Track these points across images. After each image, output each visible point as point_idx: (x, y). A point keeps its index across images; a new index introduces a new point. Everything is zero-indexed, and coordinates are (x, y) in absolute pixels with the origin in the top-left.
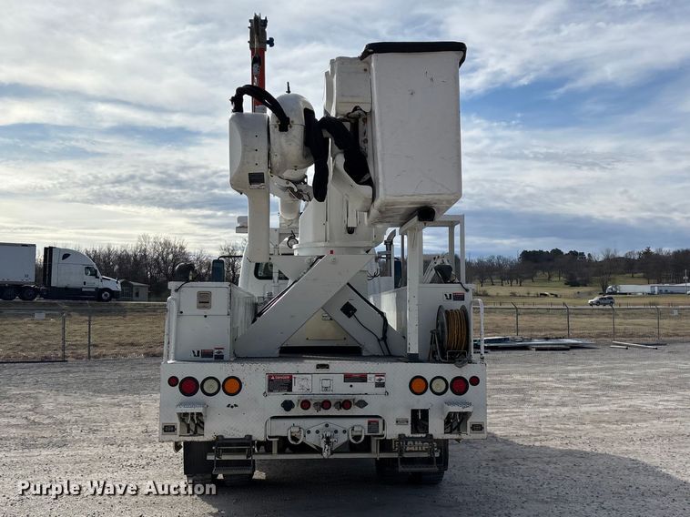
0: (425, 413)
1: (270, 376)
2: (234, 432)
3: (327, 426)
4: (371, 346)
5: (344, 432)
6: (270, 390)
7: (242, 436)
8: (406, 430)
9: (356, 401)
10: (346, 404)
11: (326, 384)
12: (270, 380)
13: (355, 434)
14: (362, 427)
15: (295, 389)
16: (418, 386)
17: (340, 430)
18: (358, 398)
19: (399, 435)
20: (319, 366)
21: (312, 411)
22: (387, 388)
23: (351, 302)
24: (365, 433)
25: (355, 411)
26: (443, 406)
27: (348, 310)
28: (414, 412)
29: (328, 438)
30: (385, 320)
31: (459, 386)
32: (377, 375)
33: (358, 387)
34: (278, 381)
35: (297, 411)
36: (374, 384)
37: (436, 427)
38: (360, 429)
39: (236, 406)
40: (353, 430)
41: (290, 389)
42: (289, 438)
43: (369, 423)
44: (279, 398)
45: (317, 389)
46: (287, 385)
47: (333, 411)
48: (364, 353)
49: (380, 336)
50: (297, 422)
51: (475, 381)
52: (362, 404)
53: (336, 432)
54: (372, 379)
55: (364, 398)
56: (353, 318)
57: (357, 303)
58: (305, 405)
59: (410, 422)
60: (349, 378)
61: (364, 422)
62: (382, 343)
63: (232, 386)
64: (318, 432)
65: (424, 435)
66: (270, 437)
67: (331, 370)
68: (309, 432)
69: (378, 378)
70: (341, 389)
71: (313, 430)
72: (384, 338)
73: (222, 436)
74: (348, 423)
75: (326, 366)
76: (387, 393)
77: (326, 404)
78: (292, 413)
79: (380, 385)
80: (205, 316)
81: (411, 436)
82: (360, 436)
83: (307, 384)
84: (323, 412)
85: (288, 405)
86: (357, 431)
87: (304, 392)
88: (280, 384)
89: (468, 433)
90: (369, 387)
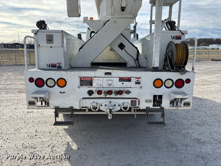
0: (161, 97)
1: (81, 78)
2: (64, 105)
3: (110, 102)
4: (131, 62)
5: (119, 105)
6: (81, 85)
7: (69, 107)
8: (151, 105)
9: (125, 91)
10: (120, 92)
11: (110, 82)
12: (81, 80)
13: (124, 106)
14: (128, 103)
15: (94, 84)
16: (158, 83)
17: (117, 104)
18: (126, 89)
19: (147, 107)
20: (106, 74)
21: (102, 95)
22: (141, 84)
23: (123, 43)
24: (129, 106)
25: (124, 95)
26: (170, 94)
27: (122, 46)
28: (155, 96)
29: (111, 110)
30: (138, 51)
31: (180, 84)
32: (136, 78)
33: (126, 84)
34: (85, 81)
35: (95, 95)
36: (135, 83)
37: (166, 104)
38: (127, 104)
39: (64, 92)
40: (123, 104)
41: (91, 85)
42: (92, 108)
43: (132, 101)
44: (86, 89)
45: (105, 85)
46: (90, 83)
47: (113, 96)
48: (128, 66)
49: (135, 58)
50: (96, 100)
51: (188, 81)
52: (128, 92)
53: (115, 105)
54: (134, 80)
55: (129, 89)
56: (123, 50)
57: (125, 43)
58: (99, 92)
59: (152, 101)
60: (121, 79)
61: (129, 101)
62: (136, 61)
63: (62, 83)
64: (106, 105)
65: (159, 108)
66: (82, 107)
67: (112, 75)
68: (101, 105)
69: (137, 79)
70: (117, 85)
71: (103, 104)
72: (137, 59)
73: (58, 107)
74: (120, 101)
75: (110, 74)
76: (141, 87)
77: (110, 92)
78: (93, 96)
79: (138, 83)
80: (51, 47)
81: (153, 108)
82: (127, 108)
83: (100, 82)
84: (108, 96)
85: (90, 93)
86: (125, 105)
87: (98, 86)
88: (86, 82)
89: (182, 106)
90: (132, 84)
